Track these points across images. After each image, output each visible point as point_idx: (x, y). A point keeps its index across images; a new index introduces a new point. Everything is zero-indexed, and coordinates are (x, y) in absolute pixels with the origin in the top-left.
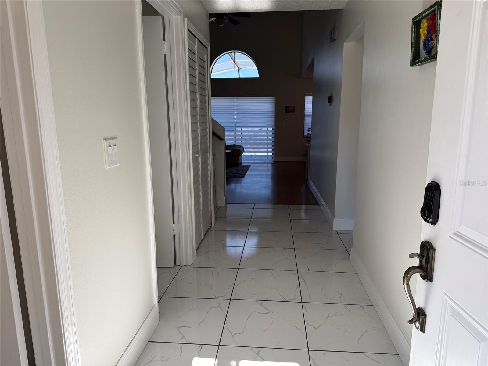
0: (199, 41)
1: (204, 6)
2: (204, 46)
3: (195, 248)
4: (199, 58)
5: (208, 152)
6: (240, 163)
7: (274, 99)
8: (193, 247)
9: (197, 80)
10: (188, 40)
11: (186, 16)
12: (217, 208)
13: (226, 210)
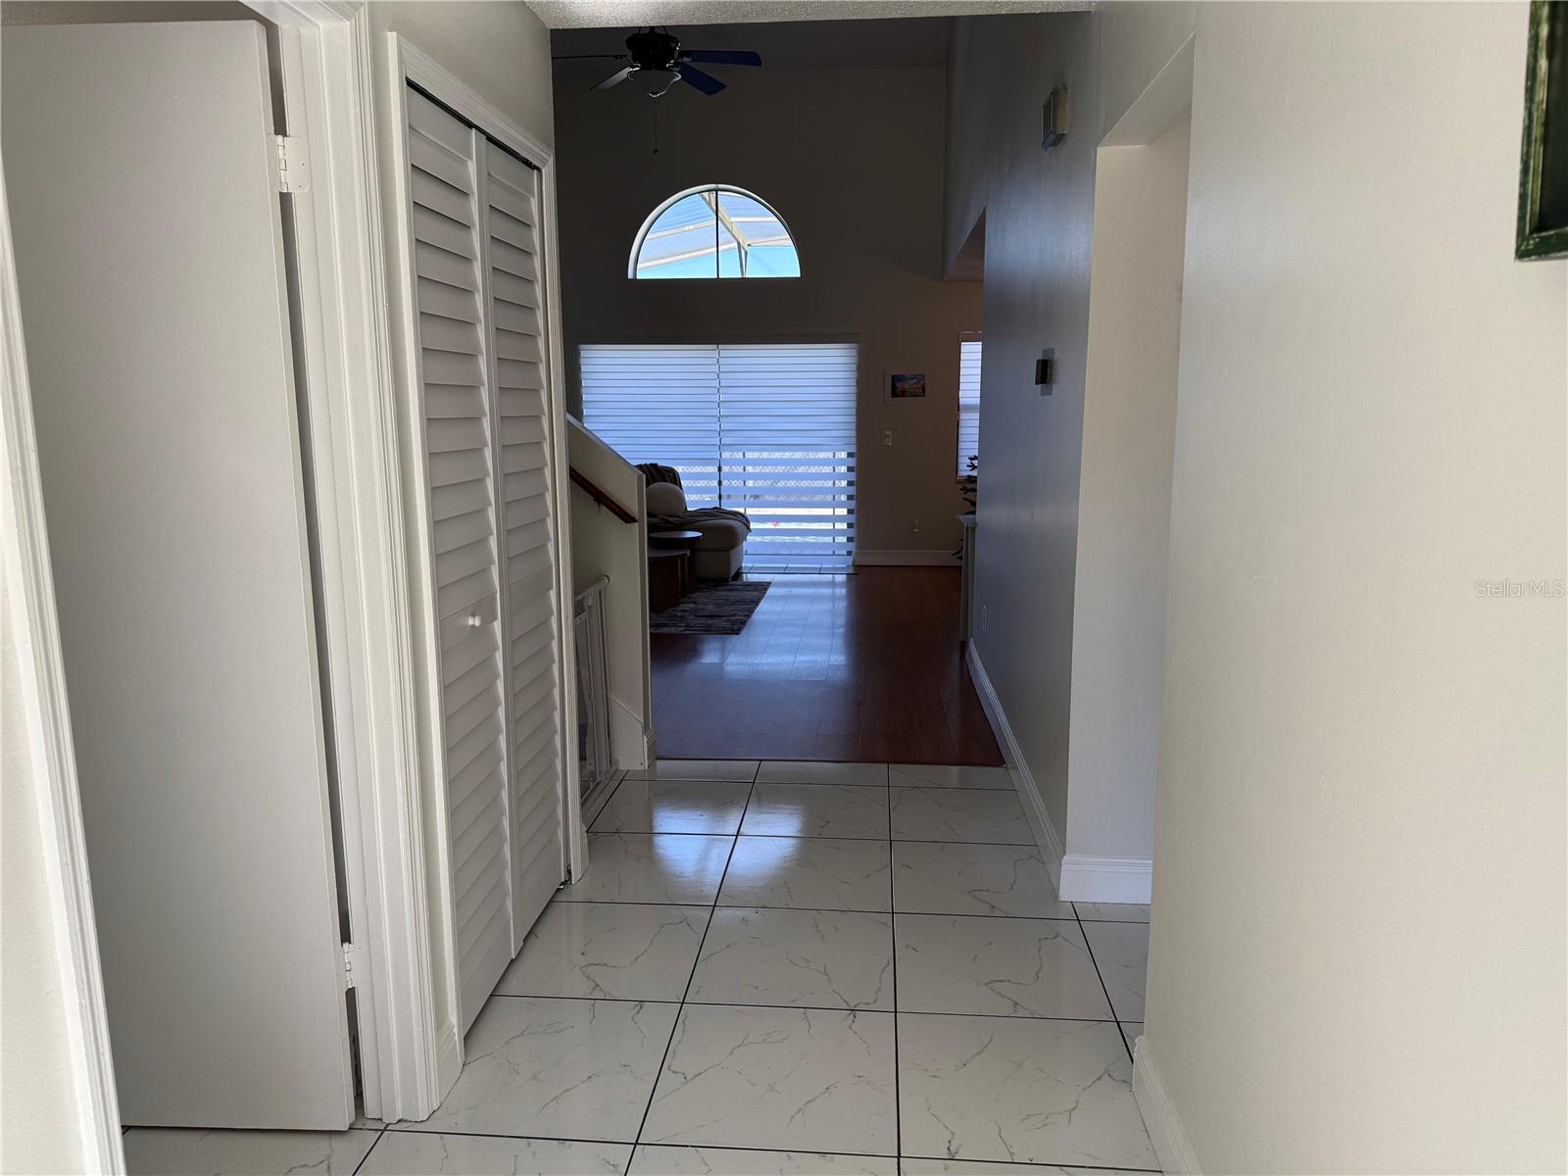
0: (490, 139)
2: (521, 159)
6: (732, 574)
7: (854, 352)
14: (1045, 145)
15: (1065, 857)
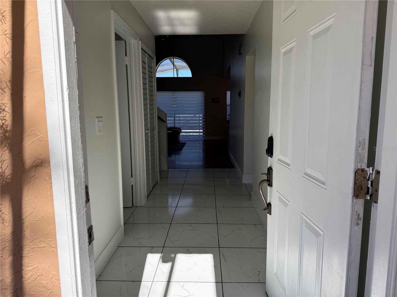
0: (149, 55)
1: (152, 31)
2: (152, 58)
3: (146, 195)
4: (149, 66)
5: (154, 130)
6: (178, 141)
7: (204, 93)
8: (145, 194)
9: (147, 81)
10: (142, 55)
11: (140, 40)
12: (161, 172)
13: (168, 173)
14: (239, 55)
15: (243, 176)
